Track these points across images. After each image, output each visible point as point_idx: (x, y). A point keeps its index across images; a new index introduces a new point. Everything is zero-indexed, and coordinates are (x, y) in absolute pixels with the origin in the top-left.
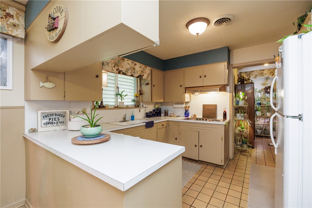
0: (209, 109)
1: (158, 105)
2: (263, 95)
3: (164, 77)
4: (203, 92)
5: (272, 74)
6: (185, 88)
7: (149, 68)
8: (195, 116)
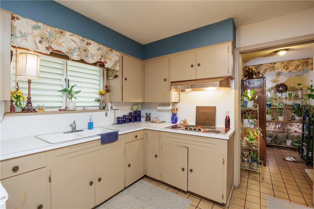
0: (204, 113)
1: (137, 106)
2: (273, 95)
3: (144, 68)
4: (196, 87)
5: (286, 68)
6: (171, 82)
7: (118, 53)
8: (185, 122)
